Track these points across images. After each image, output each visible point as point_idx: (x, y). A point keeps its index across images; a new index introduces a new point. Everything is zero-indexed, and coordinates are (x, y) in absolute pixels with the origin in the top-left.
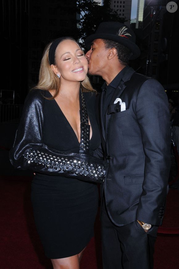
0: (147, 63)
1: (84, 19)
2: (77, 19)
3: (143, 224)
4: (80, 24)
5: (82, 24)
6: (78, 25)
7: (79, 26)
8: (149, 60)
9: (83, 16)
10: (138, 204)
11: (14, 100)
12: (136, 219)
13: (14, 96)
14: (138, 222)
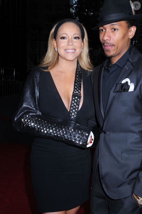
0: (134, 44)
1: (77, 4)
2: (71, 4)
3: (139, 199)
4: (73, 9)
5: (75, 9)
6: (71, 10)
7: (73, 11)
8: (136, 41)
9: (76, 1)
10: (135, 178)
11: (14, 77)
12: (133, 193)
13: (14, 73)
14: (134, 196)
